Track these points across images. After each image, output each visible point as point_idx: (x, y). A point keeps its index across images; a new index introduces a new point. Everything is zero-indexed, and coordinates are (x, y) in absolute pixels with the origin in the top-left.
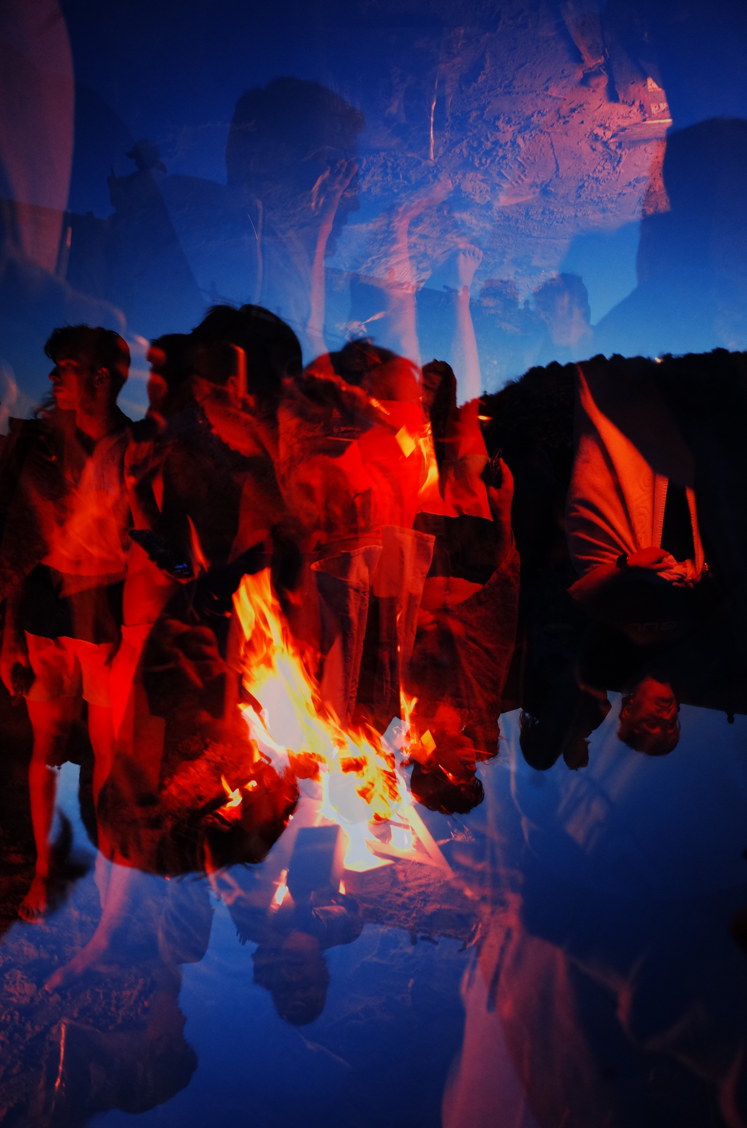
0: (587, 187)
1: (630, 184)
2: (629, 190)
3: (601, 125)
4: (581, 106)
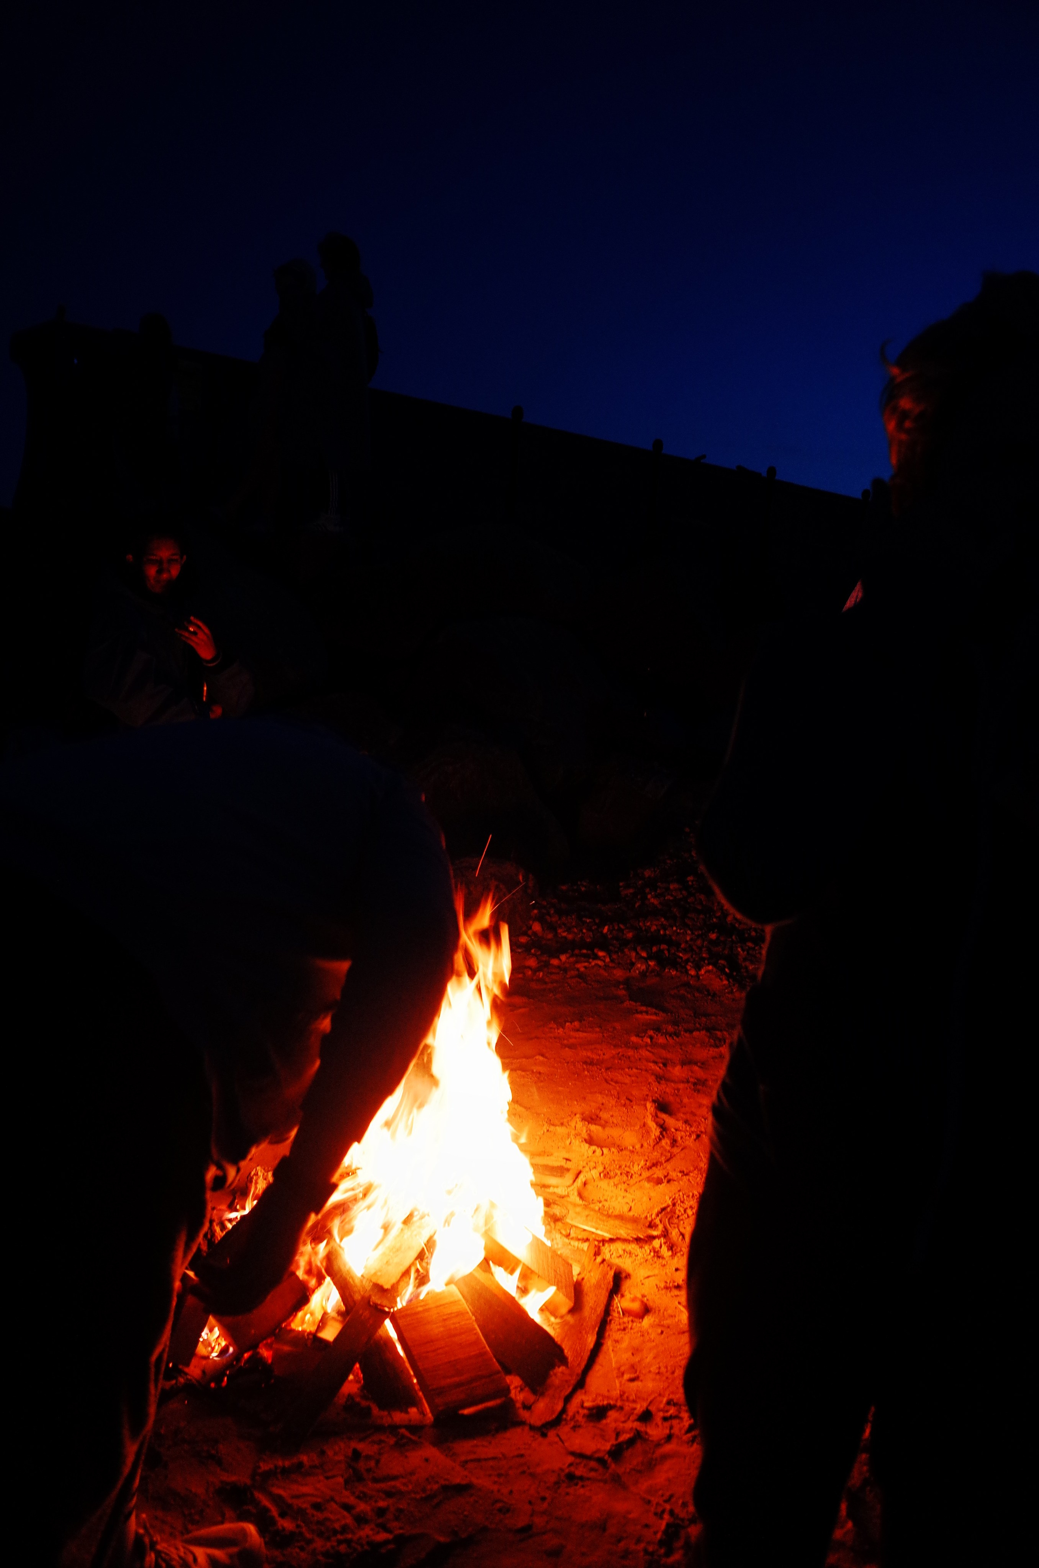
1: (669, 1181)
2: (673, 1175)
3: (659, 1257)
4: (666, 1288)
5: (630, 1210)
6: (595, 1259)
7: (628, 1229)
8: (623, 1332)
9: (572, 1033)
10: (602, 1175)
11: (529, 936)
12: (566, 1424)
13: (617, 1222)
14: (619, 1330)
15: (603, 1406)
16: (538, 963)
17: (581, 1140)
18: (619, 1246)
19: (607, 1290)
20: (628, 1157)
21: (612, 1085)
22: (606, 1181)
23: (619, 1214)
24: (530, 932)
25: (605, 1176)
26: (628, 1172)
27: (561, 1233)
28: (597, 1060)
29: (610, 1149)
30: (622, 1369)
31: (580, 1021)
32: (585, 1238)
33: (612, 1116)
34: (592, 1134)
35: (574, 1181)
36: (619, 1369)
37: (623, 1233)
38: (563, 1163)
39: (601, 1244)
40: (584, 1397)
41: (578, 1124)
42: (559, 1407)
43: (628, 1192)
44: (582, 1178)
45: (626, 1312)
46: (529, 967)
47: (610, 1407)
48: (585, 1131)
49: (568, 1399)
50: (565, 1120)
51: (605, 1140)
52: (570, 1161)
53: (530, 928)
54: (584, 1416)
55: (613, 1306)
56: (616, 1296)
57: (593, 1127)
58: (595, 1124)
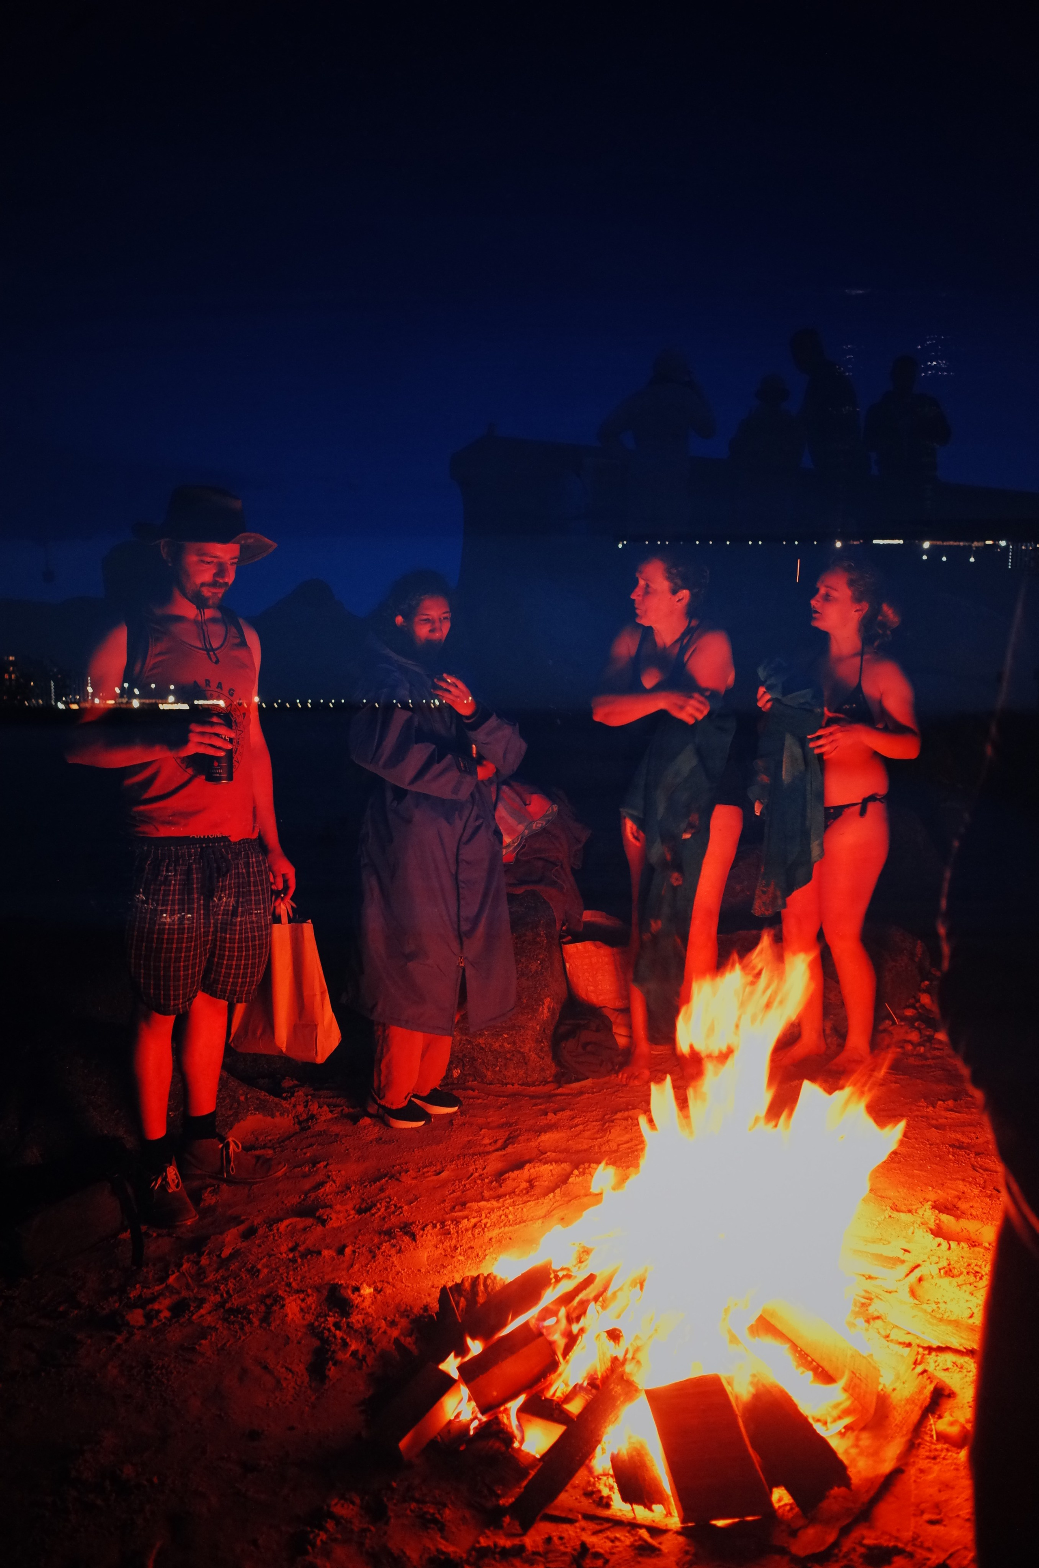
5: (971, 1316)
6: (914, 1369)
7: (962, 1338)
8: (933, 1461)
9: (943, 1113)
10: (942, 1271)
11: (915, 1008)
12: (837, 1561)
13: (950, 1328)
14: (928, 1457)
15: (887, 1547)
16: (921, 1038)
17: (925, 1230)
18: (948, 1359)
19: (921, 1407)
20: (981, 1255)
21: (979, 1173)
22: (947, 1280)
23: (956, 1318)
24: (918, 1005)
25: (946, 1273)
26: (977, 1272)
27: (879, 1333)
28: (968, 1143)
29: (959, 1244)
30: (923, 1506)
31: (955, 1100)
32: (907, 1341)
33: (972, 1207)
34: (942, 1225)
35: (907, 1275)
36: (918, 1506)
37: (955, 1343)
38: (900, 1254)
39: (926, 1352)
40: (865, 1532)
41: (928, 1214)
42: (831, 1538)
43: (975, 1295)
44: (917, 1273)
45: (942, 1437)
46: (909, 1042)
47: (898, 1551)
48: (933, 1220)
49: (845, 1531)
50: (914, 1207)
51: (958, 1233)
52: (909, 1252)
53: (918, 1001)
54: (862, 1556)
55: (926, 1427)
56: (932, 1416)
57: (944, 1217)
58: (948, 1214)
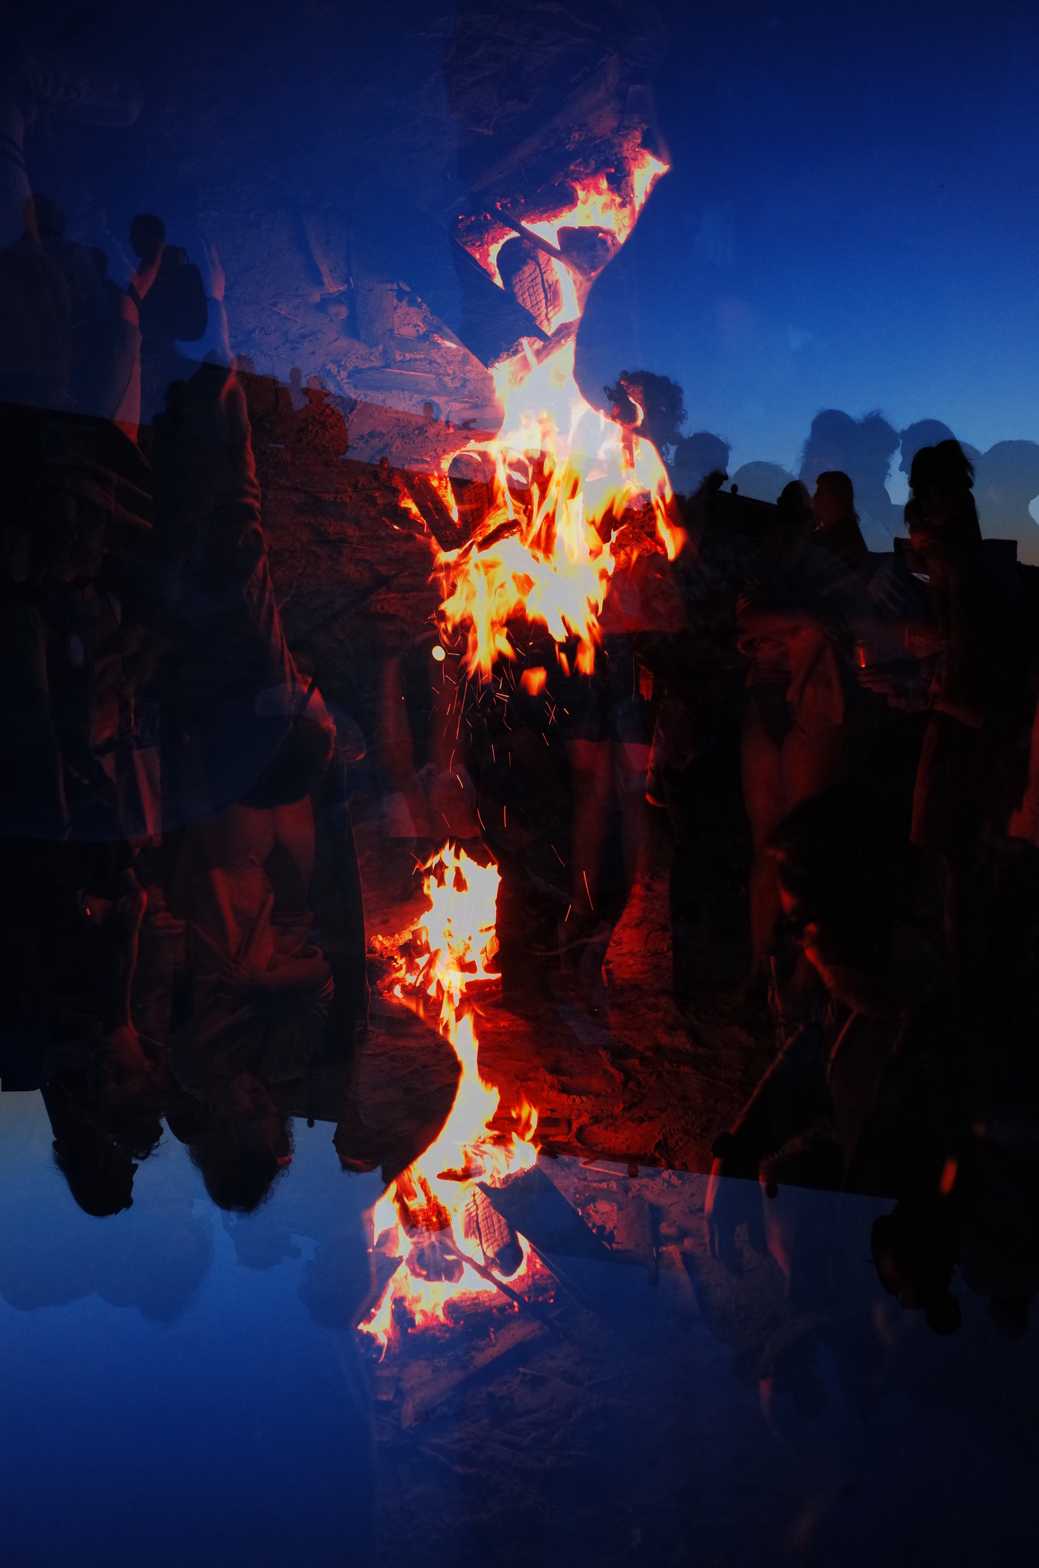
0: (311, 432)
1: (650, 1119)
2: (361, 444)
3: (336, 362)
4: (315, 334)
10: (592, 1120)
33: (573, 1066)
50: (533, 1075)
